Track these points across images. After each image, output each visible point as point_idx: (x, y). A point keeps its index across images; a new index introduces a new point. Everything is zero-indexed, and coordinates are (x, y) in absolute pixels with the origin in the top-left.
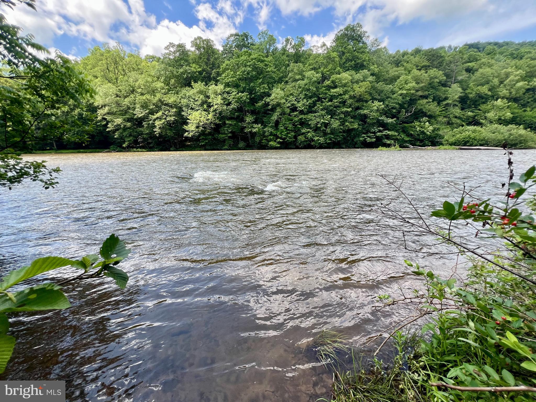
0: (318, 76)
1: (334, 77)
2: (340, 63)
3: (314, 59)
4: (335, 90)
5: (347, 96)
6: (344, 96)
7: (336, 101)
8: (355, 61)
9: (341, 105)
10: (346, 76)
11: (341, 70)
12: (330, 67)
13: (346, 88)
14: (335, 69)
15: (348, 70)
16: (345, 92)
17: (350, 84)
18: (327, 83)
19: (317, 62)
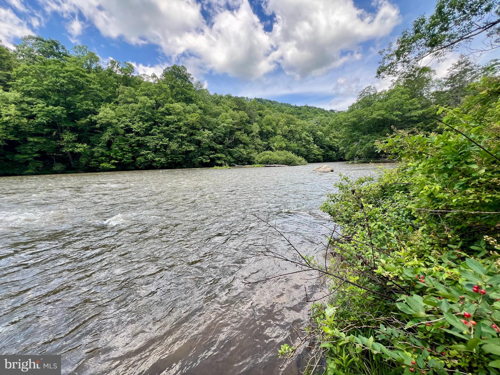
0: (151, 102)
1: (167, 105)
2: (172, 95)
3: (146, 87)
4: (170, 117)
5: (181, 124)
6: (178, 123)
7: (172, 126)
8: (185, 96)
9: (177, 130)
10: (178, 106)
11: (173, 100)
12: (163, 96)
13: (179, 117)
14: (167, 99)
15: (180, 101)
16: (180, 120)
17: (183, 113)
18: (161, 109)
19: (149, 89)
